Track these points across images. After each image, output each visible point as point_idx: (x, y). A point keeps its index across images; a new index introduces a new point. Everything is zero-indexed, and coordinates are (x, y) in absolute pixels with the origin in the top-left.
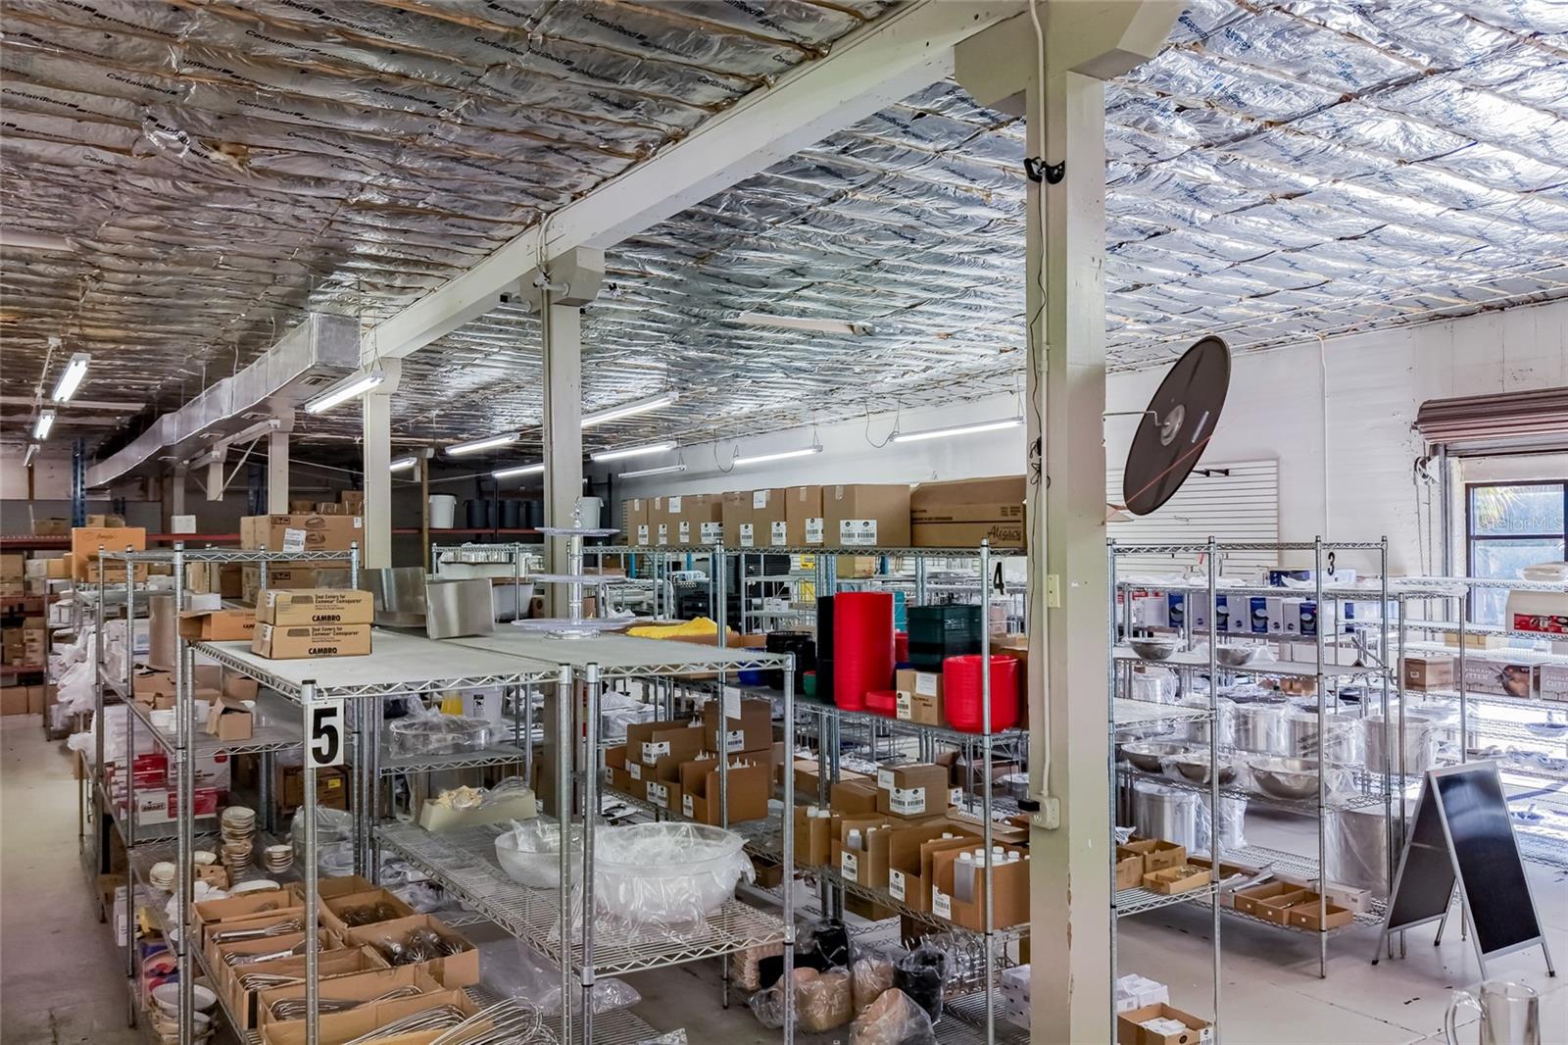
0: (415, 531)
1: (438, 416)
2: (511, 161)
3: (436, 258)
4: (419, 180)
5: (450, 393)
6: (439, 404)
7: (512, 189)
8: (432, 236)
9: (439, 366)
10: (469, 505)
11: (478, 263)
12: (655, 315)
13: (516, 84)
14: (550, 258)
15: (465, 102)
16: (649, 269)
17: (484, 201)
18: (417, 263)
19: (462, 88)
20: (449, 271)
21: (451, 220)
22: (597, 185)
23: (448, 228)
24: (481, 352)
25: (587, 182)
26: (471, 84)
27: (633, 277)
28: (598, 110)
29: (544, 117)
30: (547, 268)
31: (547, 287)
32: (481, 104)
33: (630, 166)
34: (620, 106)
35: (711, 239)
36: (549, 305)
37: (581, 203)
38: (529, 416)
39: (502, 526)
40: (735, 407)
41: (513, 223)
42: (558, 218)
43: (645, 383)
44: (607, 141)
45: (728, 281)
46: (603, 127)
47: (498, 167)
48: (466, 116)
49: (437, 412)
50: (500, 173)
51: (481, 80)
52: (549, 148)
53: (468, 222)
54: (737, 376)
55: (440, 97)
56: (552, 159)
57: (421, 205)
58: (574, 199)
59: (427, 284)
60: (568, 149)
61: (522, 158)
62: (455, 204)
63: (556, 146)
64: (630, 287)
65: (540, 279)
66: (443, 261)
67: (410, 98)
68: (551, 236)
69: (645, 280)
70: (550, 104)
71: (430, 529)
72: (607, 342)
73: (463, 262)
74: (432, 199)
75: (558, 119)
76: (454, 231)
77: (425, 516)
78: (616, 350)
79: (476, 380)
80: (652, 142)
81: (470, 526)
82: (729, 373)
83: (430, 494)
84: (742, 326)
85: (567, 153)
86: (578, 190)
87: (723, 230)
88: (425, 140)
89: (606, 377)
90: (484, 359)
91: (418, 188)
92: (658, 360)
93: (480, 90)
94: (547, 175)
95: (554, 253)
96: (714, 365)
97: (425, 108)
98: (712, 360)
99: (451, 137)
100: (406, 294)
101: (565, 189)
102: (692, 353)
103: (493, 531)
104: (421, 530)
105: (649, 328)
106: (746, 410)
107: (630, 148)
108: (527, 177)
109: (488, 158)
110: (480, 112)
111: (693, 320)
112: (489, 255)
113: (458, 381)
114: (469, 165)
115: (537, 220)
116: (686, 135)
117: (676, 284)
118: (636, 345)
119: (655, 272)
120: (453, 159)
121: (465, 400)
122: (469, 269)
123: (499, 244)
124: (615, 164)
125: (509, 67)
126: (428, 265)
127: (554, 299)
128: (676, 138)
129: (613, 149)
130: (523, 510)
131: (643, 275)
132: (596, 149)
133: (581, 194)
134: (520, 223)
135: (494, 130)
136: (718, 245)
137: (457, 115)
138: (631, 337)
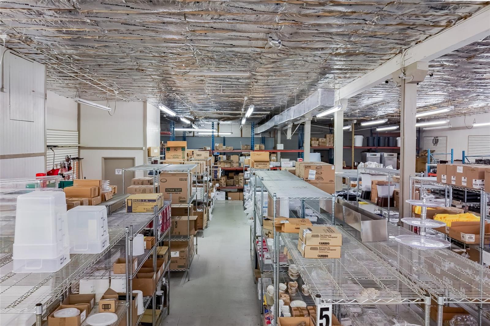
0: (350, 147)
1: (359, 112)
2: (393, 34)
3: (362, 67)
4: (357, 44)
5: (363, 105)
6: (359, 109)
7: (392, 43)
8: (361, 61)
9: (360, 98)
10: (368, 139)
11: (377, 68)
12: (446, 78)
13: (398, 8)
14: (405, 66)
15: (377, 17)
16: (445, 63)
17: (381, 48)
18: (354, 69)
19: (376, 13)
20: (366, 71)
21: (368, 55)
22: (427, 38)
23: (367, 58)
24: (375, 93)
25: (423, 37)
26: (380, 11)
27: (438, 67)
28: (431, 12)
29: (408, 18)
30: (404, 70)
31: (404, 78)
32: (383, 17)
33: (442, 30)
34: (441, 9)
35: (476, 50)
36: (404, 84)
37: (419, 45)
38: (391, 110)
39: (379, 146)
40: (475, 105)
41: (391, 54)
42: (409, 51)
43: (437, 99)
44: (434, 22)
45: (481, 64)
46: (433, 18)
47: (387, 37)
48: (376, 22)
49: (358, 110)
50: (388, 39)
51: (384, 9)
52: (409, 28)
53: (374, 55)
54: (479, 95)
55: (366, 17)
56: (409, 31)
57: (357, 52)
58: (416, 44)
59: (358, 75)
60: (417, 27)
61: (397, 33)
62: (370, 50)
63: (411, 27)
64: (436, 70)
65: (402, 75)
66: (364, 68)
67: (356, 19)
68: (406, 57)
69: (443, 67)
70: (411, 13)
71: (354, 147)
72: (424, 88)
73: (372, 68)
74: (361, 50)
75: (414, 17)
76: (369, 59)
77: (353, 142)
78: (427, 90)
79: (373, 101)
80: (454, 20)
81: (368, 146)
82: (475, 95)
83: (355, 135)
84: (484, 79)
85: (416, 29)
86: (419, 40)
87: (481, 47)
88: (361, 32)
89: (422, 98)
90: (376, 95)
91: (357, 47)
92: (445, 92)
93: (382, 12)
94: (407, 37)
95: (407, 64)
96: (468, 92)
97: (361, 21)
98: (468, 91)
99: (371, 29)
100: (351, 79)
101: (414, 41)
102: (459, 89)
103: (376, 148)
104: (351, 147)
105: (442, 82)
106: (480, 106)
107: (443, 23)
108: (399, 39)
109: (384, 34)
110: (382, 20)
111: (462, 79)
112: (381, 65)
113: (366, 102)
114: (377, 38)
115: (401, 52)
116: (470, 16)
117: (456, 67)
118: (436, 88)
119: (447, 64)
120: (370, 37)
121: (369, 107)
122: (373, 70)
123: (385, 61)
124: (437, 29)
125: (395, 3)
126: (359, 70)
127: (406, 82)
128: (465, 18)
129: (436, 25)
130: (387, 140)
131: (442, 65)
132: (429, 26)
133: (420, 42)
134: (394, 53)
135: (387, 25)
136: (478, 53)
137: (373, 22)
138: (434, 86)
